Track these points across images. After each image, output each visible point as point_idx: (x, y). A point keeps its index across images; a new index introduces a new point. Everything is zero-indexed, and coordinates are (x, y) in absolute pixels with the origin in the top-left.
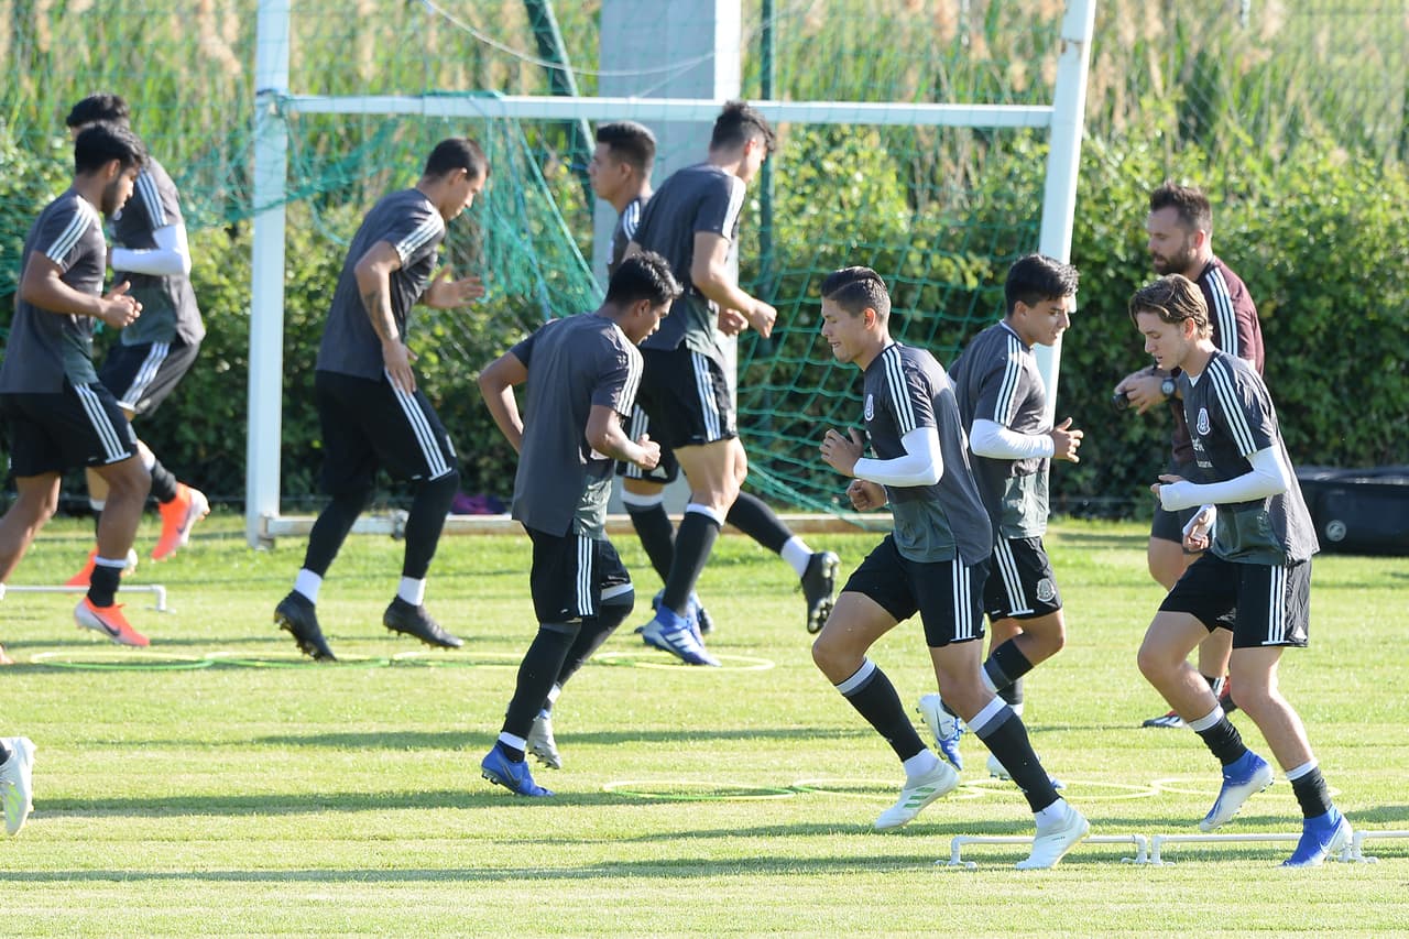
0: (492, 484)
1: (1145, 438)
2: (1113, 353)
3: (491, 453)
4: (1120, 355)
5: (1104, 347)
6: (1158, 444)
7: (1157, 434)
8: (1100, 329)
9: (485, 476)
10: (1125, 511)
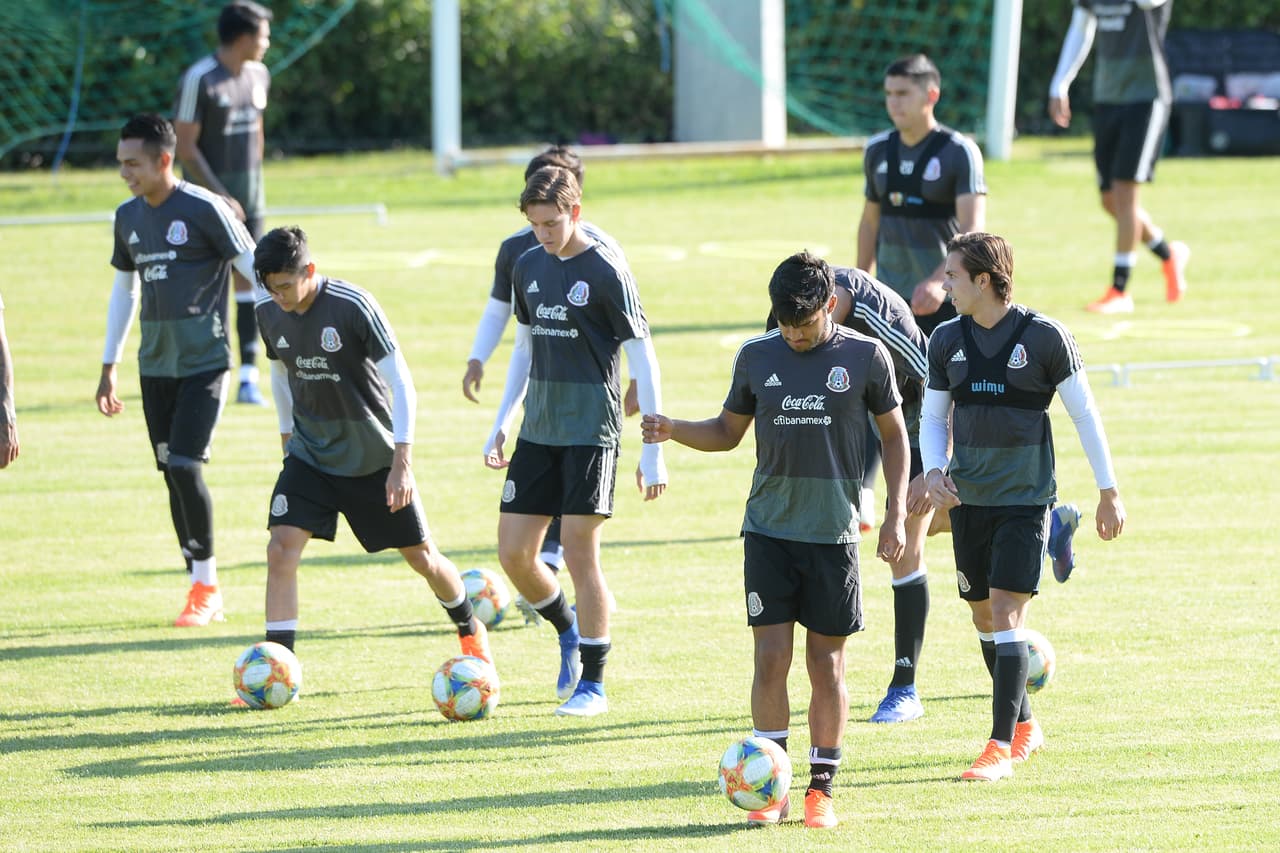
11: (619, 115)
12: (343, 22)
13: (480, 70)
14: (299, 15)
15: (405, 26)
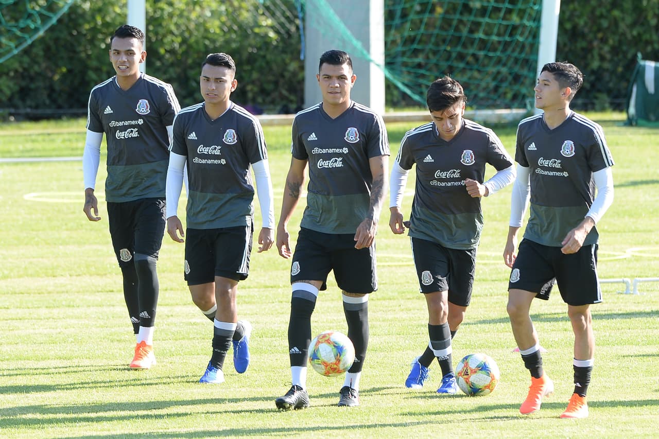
0: (254, 100)
1: (600, 67)
2: (581, 22)
3: (253, 82)
4: (586, 24)
5: (576, 20)
6: (607, 70)
7: (606, 65)
8: (575, 10)
9: (250, 95)
10: (589, 106)
11: (263, 92)
12: (60, 21)
13: (160, 58)
14: (30, 16)
15: (106, 25)
